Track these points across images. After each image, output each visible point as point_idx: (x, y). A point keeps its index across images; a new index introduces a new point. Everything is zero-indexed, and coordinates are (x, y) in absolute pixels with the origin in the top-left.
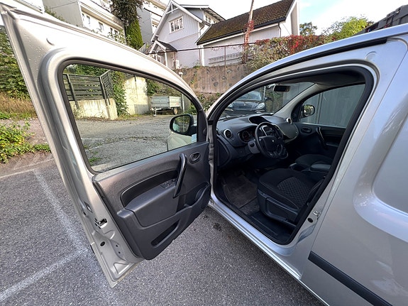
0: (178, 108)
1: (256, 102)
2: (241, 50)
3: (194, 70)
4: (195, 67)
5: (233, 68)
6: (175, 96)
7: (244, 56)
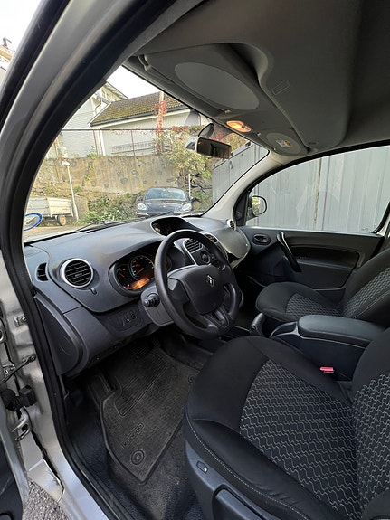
0: (67, 216)
1: (180, 202)
2: (154, 136)
3: (89, 160)
4: (90, 156)
5: (147, 160)
6: (60, 197)
7: (159, 146)
